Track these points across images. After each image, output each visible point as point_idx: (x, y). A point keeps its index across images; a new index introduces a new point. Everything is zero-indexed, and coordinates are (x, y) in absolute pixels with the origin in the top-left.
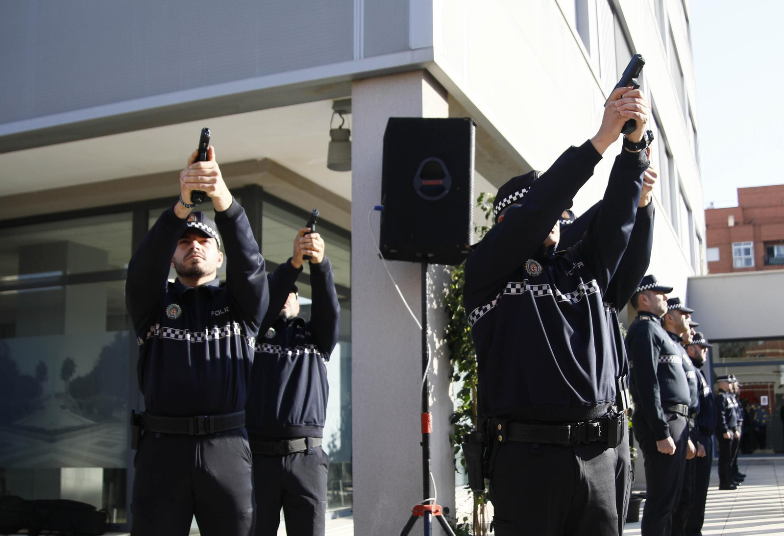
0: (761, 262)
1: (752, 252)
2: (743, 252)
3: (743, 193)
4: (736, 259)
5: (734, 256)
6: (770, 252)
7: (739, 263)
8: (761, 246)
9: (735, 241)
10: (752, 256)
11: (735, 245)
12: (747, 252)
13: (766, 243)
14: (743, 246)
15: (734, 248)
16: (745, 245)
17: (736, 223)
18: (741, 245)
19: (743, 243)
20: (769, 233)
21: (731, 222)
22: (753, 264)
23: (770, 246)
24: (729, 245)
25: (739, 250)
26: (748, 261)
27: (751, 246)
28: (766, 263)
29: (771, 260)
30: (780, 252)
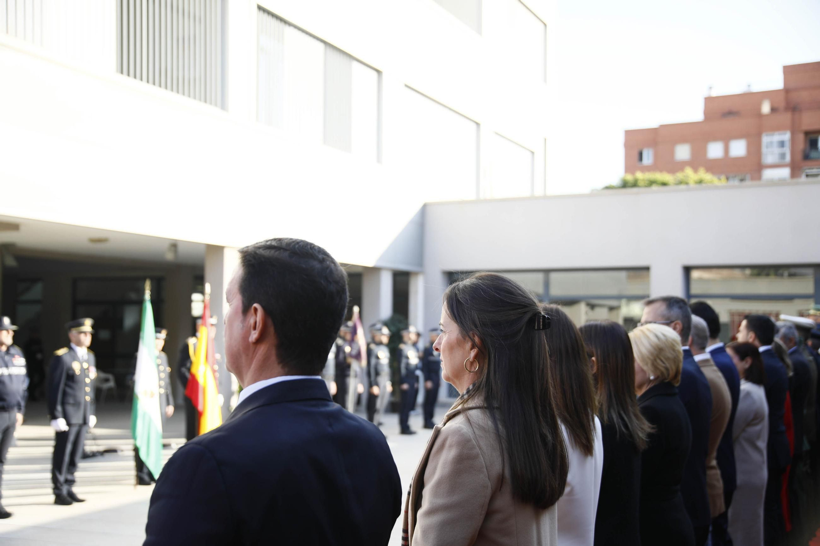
0: (799, 156)
1: (787, 145)
2: (775, 145)
3: (789, 71)
4: (766, 153)
5: (764, 151)
6: (813, 144)
7: (769, 157)
8: (801, 138)
9: (766, 132)
10: (787, 150)
11: (767, 135)
12: (782, 144)
13: (807, 133)
14: (777, 137)
15: (765, 139)
16: (778, 135)
17: (773, 110)
18: (773, 135)
19: (776, 133)
20: (812, 120)
21: (766, 108)
22: (788, 158)
23: (813, 136)
24: (759, 136)
25: (771, 143)
26: (783, 156)
27: (786, 136)
28: (806, 157)
29: (813, 154)
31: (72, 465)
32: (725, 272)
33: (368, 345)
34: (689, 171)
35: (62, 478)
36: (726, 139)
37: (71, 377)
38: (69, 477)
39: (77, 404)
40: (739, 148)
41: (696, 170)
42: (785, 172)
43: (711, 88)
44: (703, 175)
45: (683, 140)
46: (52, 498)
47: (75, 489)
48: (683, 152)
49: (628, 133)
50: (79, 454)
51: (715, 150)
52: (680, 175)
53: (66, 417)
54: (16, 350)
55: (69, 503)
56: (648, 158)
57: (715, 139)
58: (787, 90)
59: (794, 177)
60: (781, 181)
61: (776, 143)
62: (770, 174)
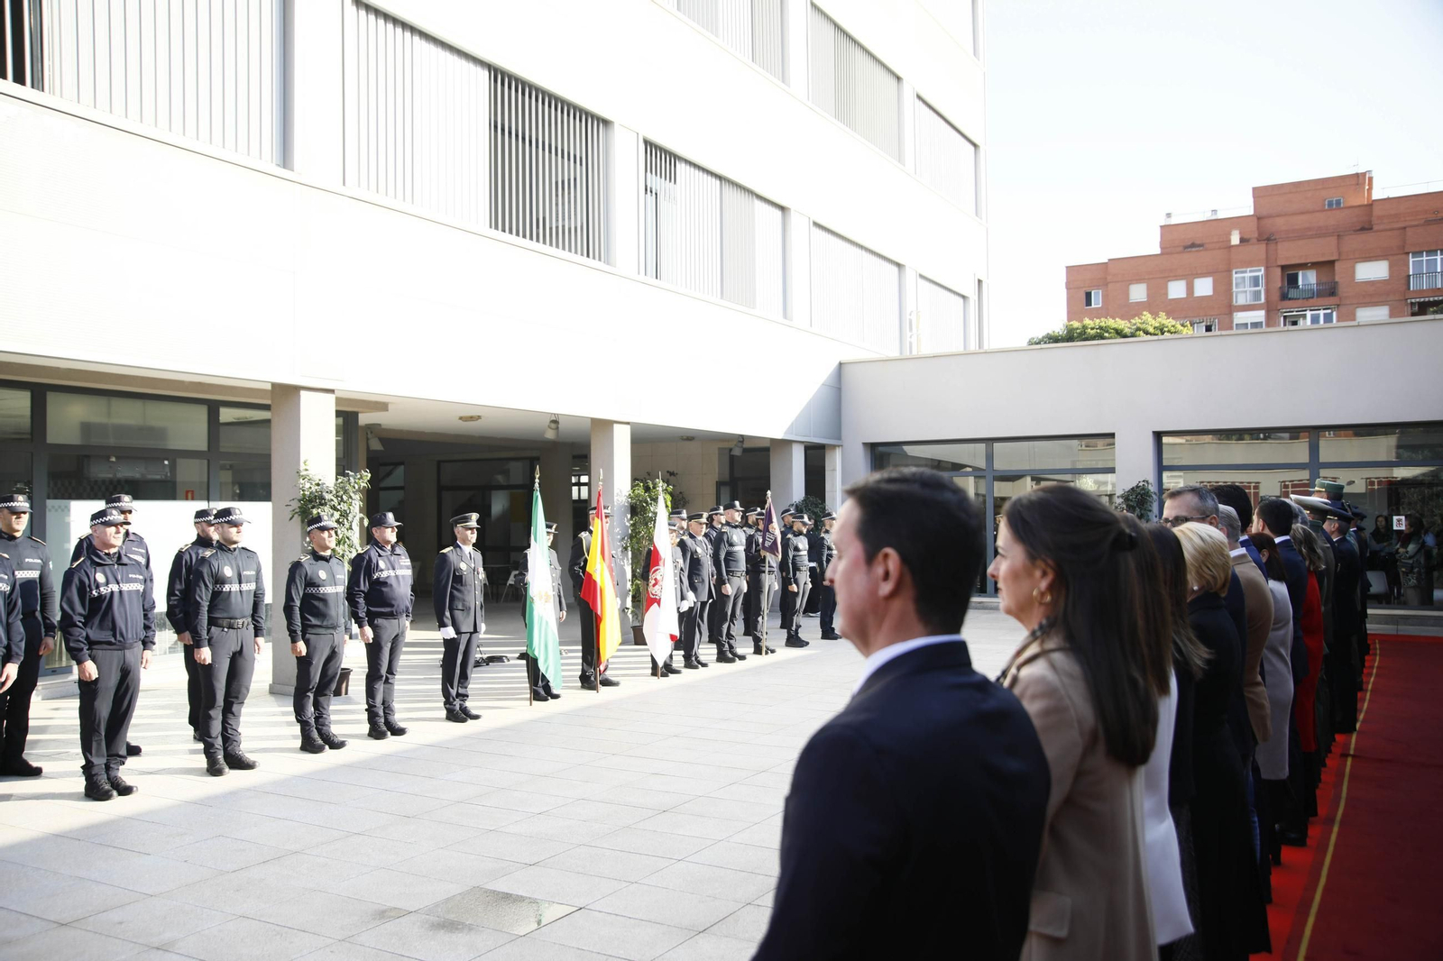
0: (1276, 296)
1: (1262, 282)
3: (1260, 193)
4: (1237, 293)
5: (1234, 289)
6: (1292, 281)
7: (1241, 300)
8: (1279, 270)
9: (1237, 268)
10: (1262, 288)
11: (1236, 273)
12: (1255, 281)
13: (1283, 268)
14: (1249, 274)
15: (1236, 277)
16: (1251, 271)
17: (1242, 240)
18: (1245, 272)
19: (1249, 269)
20: (1289, 253)
21: (1235, 240)
22: (1263, 299)
23: (1292, 272)
24: (1229, 271)
25: (1244, 278)
26: (1257, 295)
27: (1261, 272)
28: (1284, 297)
29: (1292, 293)
30: (1308, 279)
31: (464, 677)
32: (1193, 439)
33: (783, 534)
34: (1147, 316)
35: (453, 692)
36: (1190, 277)
37: (459, 579)
38: (461, 691)
39: (466, 609)
40: (1204, 287)
41: (1155, 315)
42: (1259, 315)
43: (1169, 215)
44: (1163, 319)
45: (1139, 281)
46: (443, 713)
47: (468, 704)
48: (1138, 293)
49: (1070, 270)
50: (471, 663)
51: (1177, 290)
52: (1136, 320)
53: (455, 625)
54: (400, 550)
55: (463, 721)
56: (1097, 301)
57: (1177, 278)
58: (1258, 217)
59: (1270, 321)
60: (1255, 325)
61: (1248, 284)
62: (1240, 317)
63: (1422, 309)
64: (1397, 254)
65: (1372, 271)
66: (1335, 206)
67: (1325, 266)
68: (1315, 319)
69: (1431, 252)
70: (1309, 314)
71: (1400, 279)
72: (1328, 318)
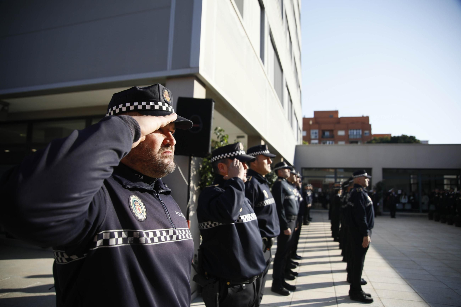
3: (316, 113)
5: (311, 134)
6: (324, 134)
7: (313, 137)
9: (312, 129)
10: (317, 135)
12: (316, 133)
13: (322, 130)
14: (314, 131)
15: (312, 131)
17: (313, 123)
20: (323, 127)
21: (311, 122)
22: (318, 137)
23: (324, 132)
24: (310, 130)
26: (316, 137)
27: (317, 131)
28: (322, 137)
29: (324, 136)
30: (327, 134)
42: (317, 141)
58: (315, 118)
59: (320, 142)
60: (316, 144)
61: (314, 133)
62: (313, 141)
63: (352, 142)
64: (346, 130)
65: (341, 133)
66: (332, 117)
67: (331, 131)
68: (329, 143)
69: (354, 130)
70: (328, 142)
71: (347, 135)
72: (332, 143)
